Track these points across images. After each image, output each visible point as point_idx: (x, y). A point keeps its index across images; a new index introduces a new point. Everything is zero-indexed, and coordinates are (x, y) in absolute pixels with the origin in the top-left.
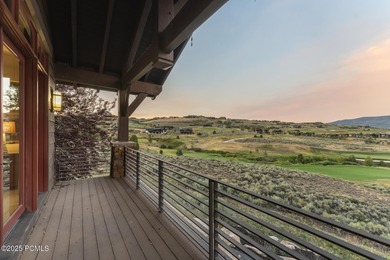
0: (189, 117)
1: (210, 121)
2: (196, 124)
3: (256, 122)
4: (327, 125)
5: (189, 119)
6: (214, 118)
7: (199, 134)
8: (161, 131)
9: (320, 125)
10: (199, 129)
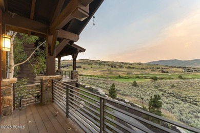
0: (82, 60)
1: (92, 62)
2: (84, 63)
3: (113, 63)
4: (143, 64)
5: (81, 61)
6: (94, 61)
7: (84, 68)
8: (65, 67)
9: (140, 64)
10: (86, 66)
